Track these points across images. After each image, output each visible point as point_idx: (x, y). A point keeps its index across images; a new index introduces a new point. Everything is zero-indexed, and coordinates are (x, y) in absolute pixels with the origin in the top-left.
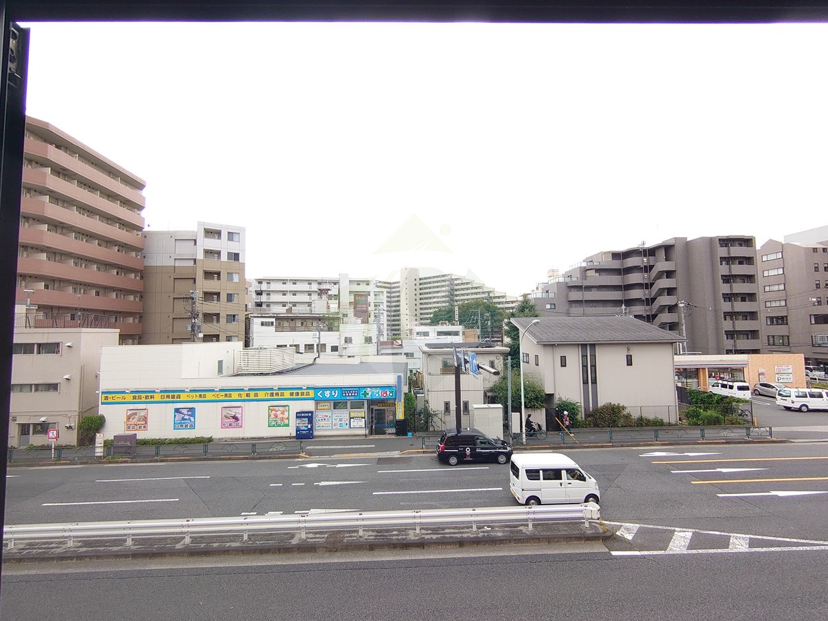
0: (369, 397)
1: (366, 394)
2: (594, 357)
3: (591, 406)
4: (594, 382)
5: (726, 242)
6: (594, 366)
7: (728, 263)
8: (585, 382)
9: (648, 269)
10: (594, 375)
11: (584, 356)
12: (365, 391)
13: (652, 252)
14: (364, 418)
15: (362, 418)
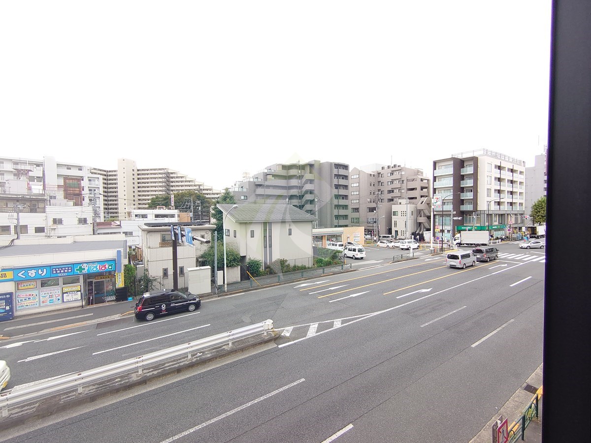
0: (85, 271)
1: (81, 269)
2: (270, 230)
3: (268, 261)
4: (271, 246)
5: (338, 166)
6: (270, 236)
7: (337, 178)
8: (265, 247)
9: (300, 177)
10: (270, 243)
11: (265, 230)
12: (80, 267)
13: (302, 167)
14: (80, 291)
15: (77, 291)
